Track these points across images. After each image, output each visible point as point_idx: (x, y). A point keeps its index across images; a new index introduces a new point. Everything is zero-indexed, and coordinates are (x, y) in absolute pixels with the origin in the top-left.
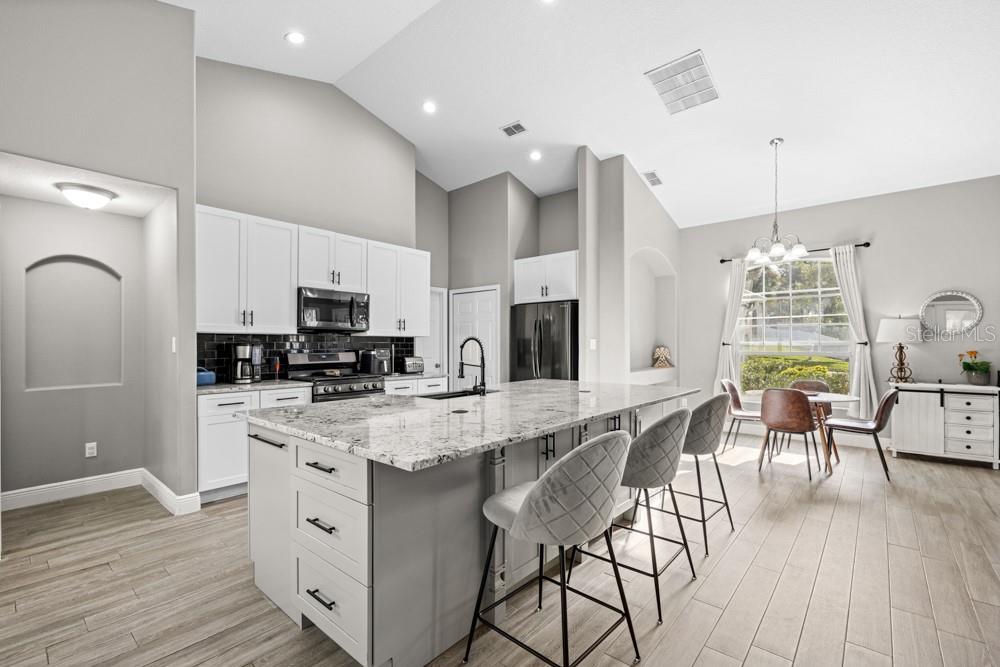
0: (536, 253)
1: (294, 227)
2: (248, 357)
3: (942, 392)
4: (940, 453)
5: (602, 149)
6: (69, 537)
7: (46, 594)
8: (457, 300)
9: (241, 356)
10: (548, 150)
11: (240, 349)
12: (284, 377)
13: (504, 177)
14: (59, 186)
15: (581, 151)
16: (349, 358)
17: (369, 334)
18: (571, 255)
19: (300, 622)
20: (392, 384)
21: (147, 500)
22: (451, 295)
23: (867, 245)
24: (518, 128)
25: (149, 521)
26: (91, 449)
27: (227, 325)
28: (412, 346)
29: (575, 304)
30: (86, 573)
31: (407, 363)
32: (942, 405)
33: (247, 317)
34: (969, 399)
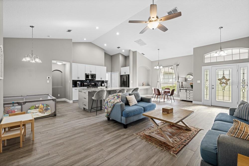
0: (126, 66)
1: (85, 65)
3: (186, 90)
4: (186, 100)
5: (134, 50)
10: (125, 50)
11: (78, 82)
13: (119, 54)
14: (56, 62)
15: (130, 50)
16: (93, 84)
17: (96, 80)
18: (129, 67)
19: (83, 109)
22: (112, 73)
23: (178, 65)
24: (119, 47)
25: (67, 104)
26: (59, 95)
27: (76, 79)
28: (103, 82)
31: (102, 85)
32: (186, 92)
33: (78, 78)
34: (190, 91)
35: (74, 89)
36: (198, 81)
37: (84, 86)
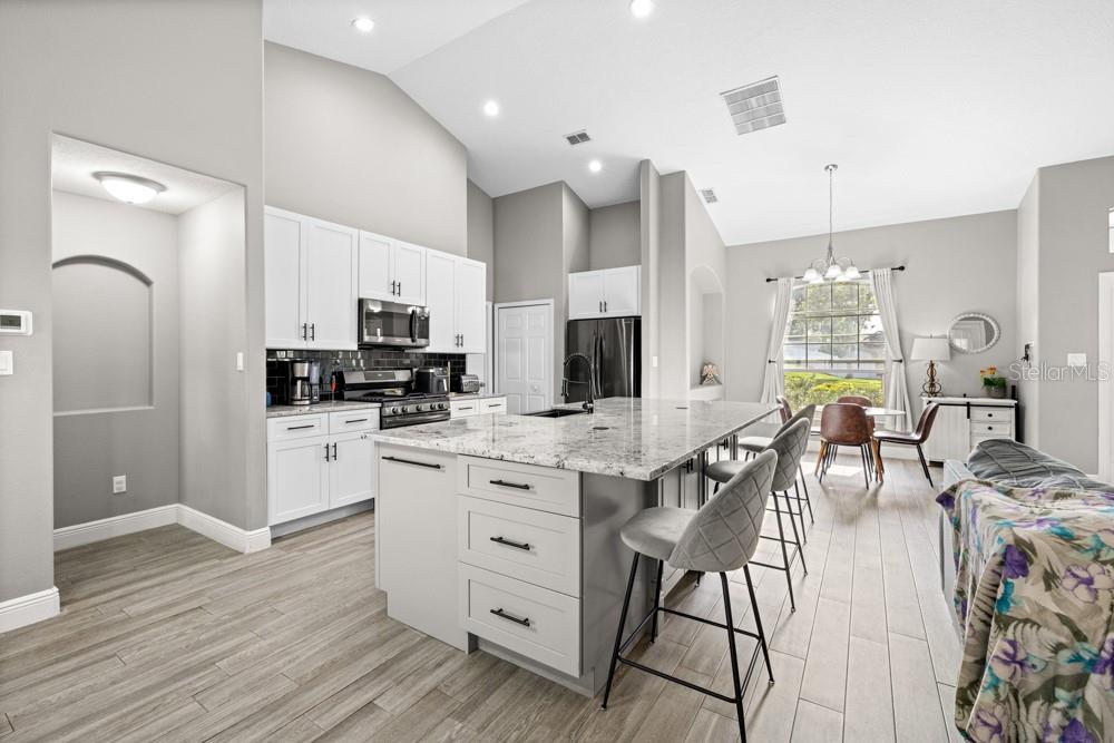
1: (355, 231)
2: (306, 375)
3: (968, 405)
5: (663, 163)
6: (129, 583)
7: (147, 643)
8: (502, 315)
9: (298, 375)
10: (609, 161)
11: (298, 366)
12: (339, 397)
13: (560, 185)
14: (98, 175)
15: (643, 165)
16: (404, 376)
17: (428, 350)
18: (633, 269)
19: (465, 647)
20: (456, 404)
21: (197, 540)
22: (496, 308)
23: (902, 268)
24: (584, 137)
25: (217, 561)
26: (120, 483)
27: (287, 340)
28: (464, 363)
29: (637, 321)
30: (181, 619)
31: (464, 381)
32: (969, 416)
33: (308, 331)
34: (990, 411)
35: (279, 424)
36: (1070, 355)
37: (347, 394)
